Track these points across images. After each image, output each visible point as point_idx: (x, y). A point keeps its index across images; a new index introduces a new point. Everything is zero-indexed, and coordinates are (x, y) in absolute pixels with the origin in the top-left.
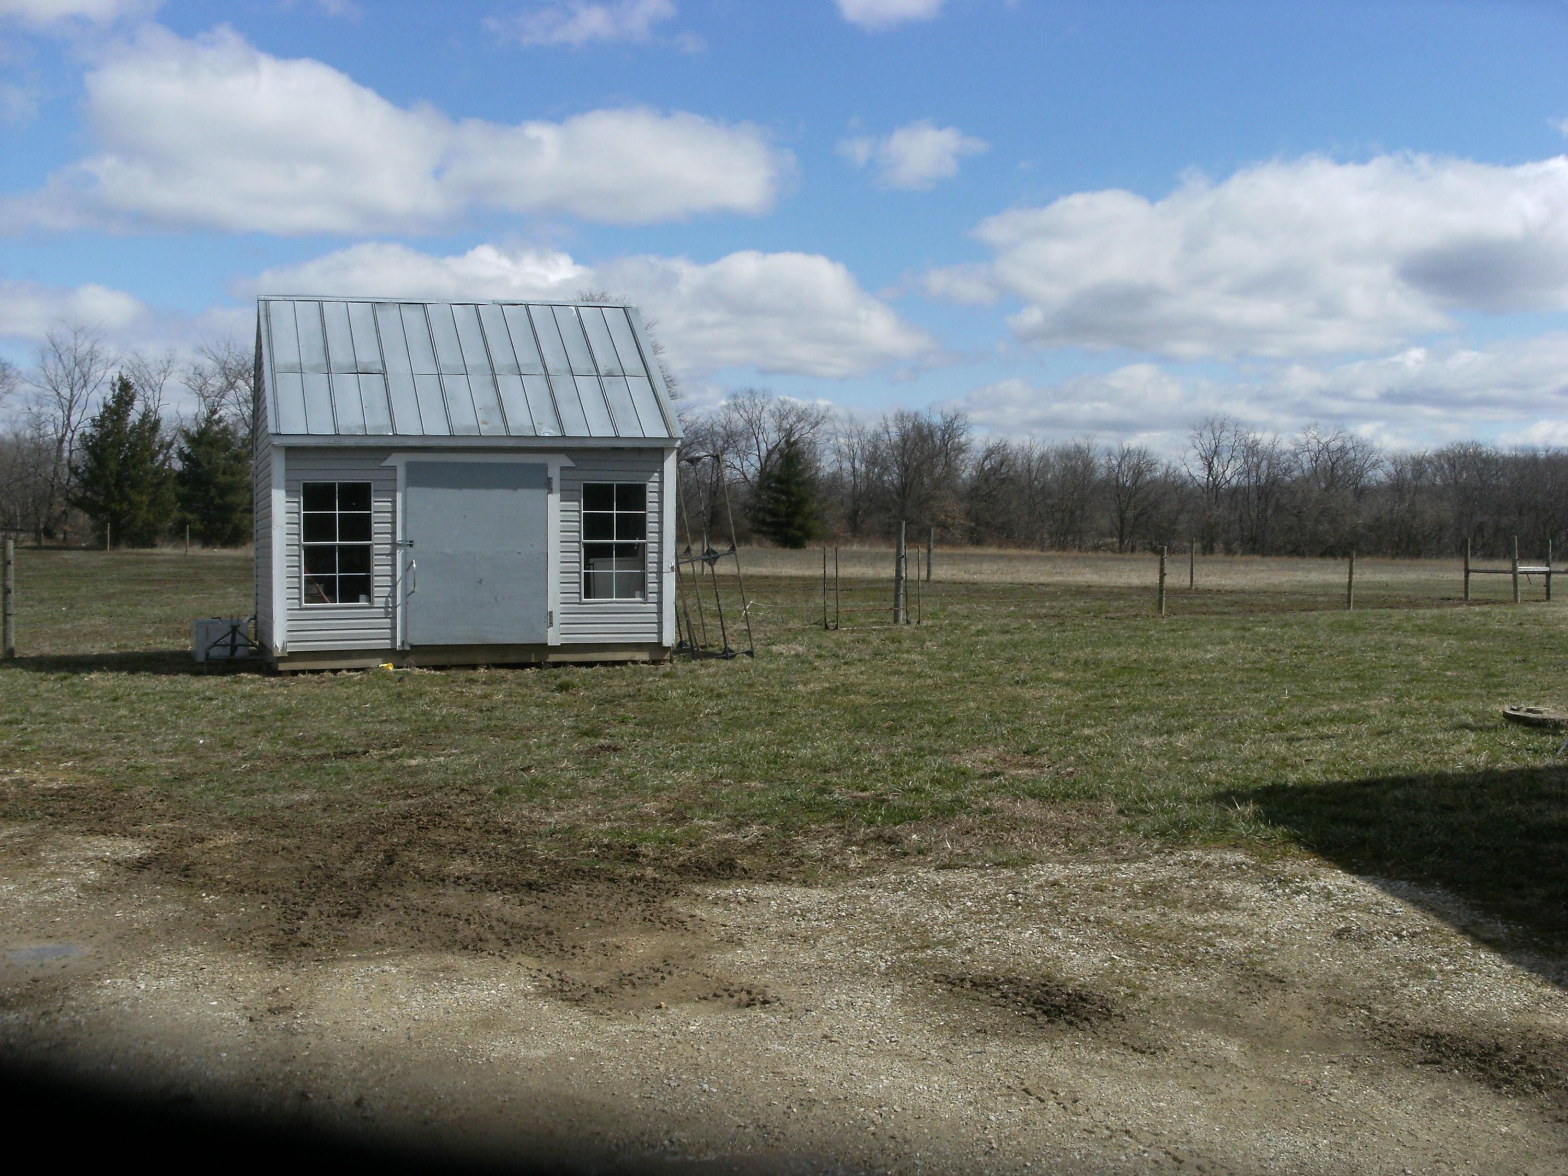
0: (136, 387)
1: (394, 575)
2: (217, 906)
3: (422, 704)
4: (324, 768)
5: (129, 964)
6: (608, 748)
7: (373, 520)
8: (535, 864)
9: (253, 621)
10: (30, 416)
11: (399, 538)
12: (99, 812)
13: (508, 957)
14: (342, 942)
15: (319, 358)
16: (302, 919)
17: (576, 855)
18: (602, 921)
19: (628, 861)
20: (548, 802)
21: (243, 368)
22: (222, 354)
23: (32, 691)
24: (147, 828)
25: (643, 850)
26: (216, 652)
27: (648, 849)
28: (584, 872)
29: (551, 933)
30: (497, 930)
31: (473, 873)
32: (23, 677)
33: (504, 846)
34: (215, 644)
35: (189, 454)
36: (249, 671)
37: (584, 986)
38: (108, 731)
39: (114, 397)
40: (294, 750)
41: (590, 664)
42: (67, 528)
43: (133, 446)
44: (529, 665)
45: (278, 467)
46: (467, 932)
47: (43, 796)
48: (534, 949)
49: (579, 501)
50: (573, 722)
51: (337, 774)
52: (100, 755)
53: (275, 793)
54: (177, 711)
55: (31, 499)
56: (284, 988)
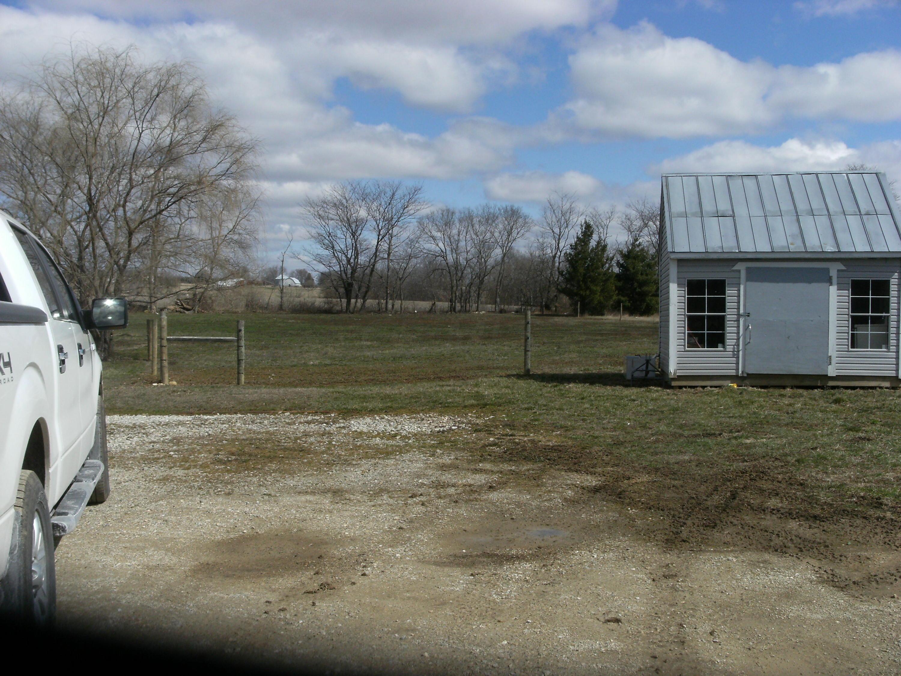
0: (594, 227)
1: (738, 333)
2: (637, 515)
3: (753, 408)
4: (697, 442)
5: (589, 543)
6: (864, 439)
7: (727, 301)
8: (819, 505)
9: (658, 358)
10: (539, 244)
11: (742, 311)
12: (574, 459)
13: (801, 558)
14: (705, 541)
15: (696, 209)
16: (683, 526)
17: (843, 501)
18: (859, 542)
19: (876, 507)
20: (827, 469)
21: (652, 215)
22: (641, 207)
23: (539, 392)
24: (599, 470)
25: (885, 501)
26: (637, 374)
27: (888, 501)
28: (848, 512)
29: (827, 546)
30: (795, 542)
31: (782, 507)
32: (535, 385)
33: (800, 493)
34: (637, 370)
35: (623, 263)
36: (655, 385)
37: (846, 579)
38: (578, 416)
39: (582, 232)
40: (680, 431)
41: (854, 388)
42: (557, 304)
43: (592, 260)
44: (817, 387)
45: (673, 270)
46: (777, 541)
47: (545, 449)
48: (817, 554)
49: (849, 290)
50: (843, 422)
51: (704, 446)
52: (574, 428)
53: (669, 454)
54: (616, 406)
55: (538, 289)
56: (672, 564)
